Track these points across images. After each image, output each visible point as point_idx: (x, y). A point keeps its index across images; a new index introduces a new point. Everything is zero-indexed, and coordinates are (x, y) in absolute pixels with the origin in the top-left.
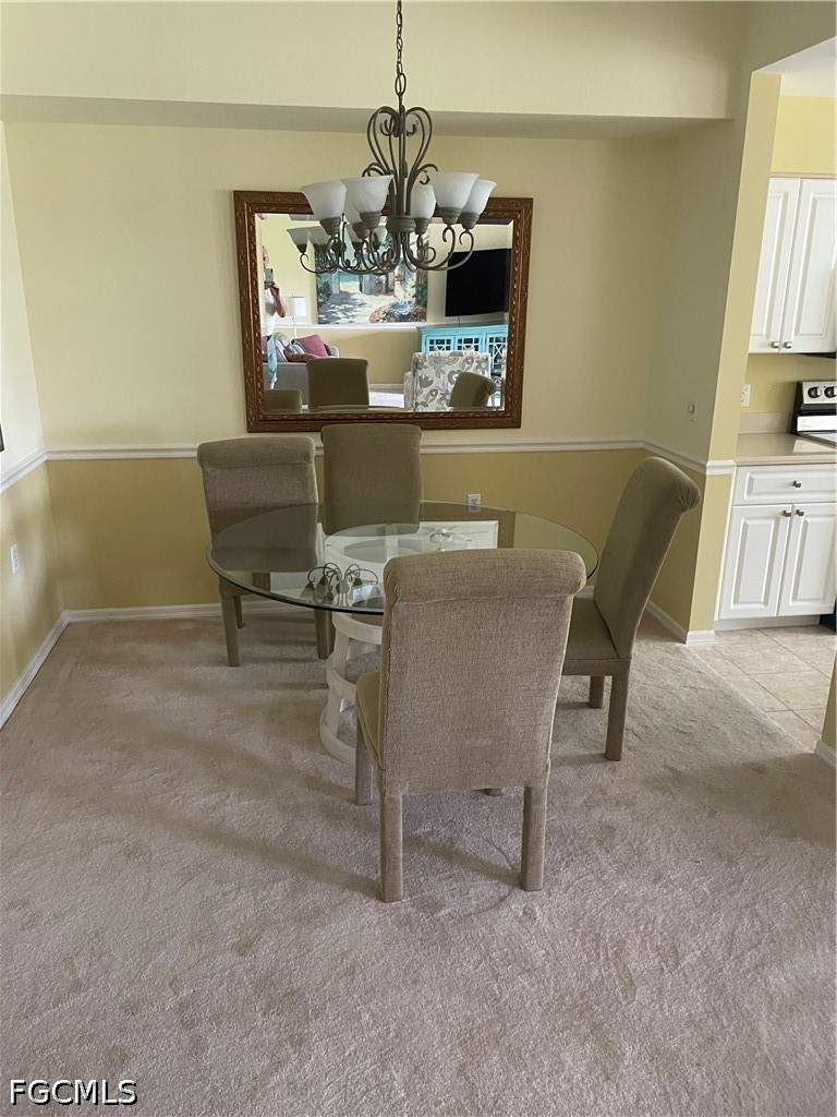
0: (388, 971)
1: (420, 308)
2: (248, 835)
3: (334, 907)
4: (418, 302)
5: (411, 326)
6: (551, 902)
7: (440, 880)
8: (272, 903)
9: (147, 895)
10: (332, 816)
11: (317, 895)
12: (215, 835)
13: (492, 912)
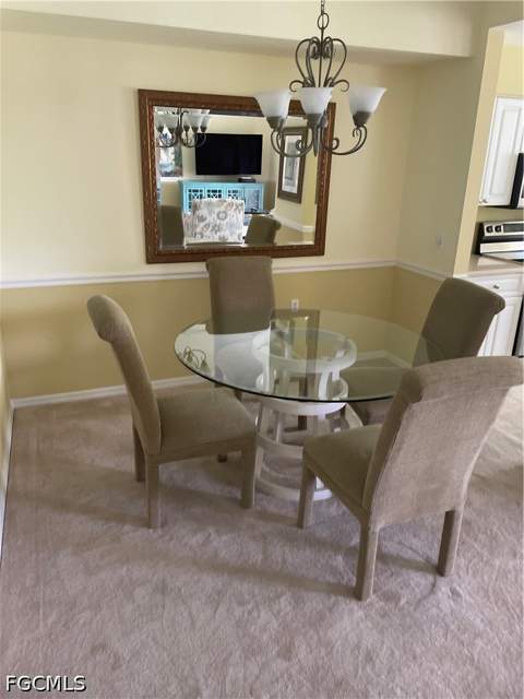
0: (393, 652)
1: (178, 168)
2: (239, 563)
3: (330, 610)
4: (177, 164)
5: (174, 180)
6: (464, 582)
7: (387, 577)
8: (288, 614)
9: (193, 623)
10: (291, 540)
11: (314, 602)
12: (217, 567)
13: (432, 597)
